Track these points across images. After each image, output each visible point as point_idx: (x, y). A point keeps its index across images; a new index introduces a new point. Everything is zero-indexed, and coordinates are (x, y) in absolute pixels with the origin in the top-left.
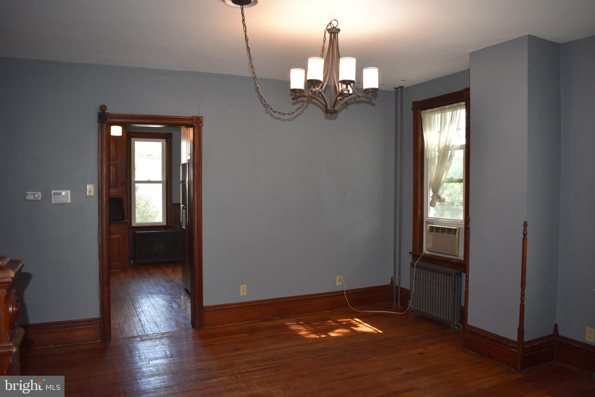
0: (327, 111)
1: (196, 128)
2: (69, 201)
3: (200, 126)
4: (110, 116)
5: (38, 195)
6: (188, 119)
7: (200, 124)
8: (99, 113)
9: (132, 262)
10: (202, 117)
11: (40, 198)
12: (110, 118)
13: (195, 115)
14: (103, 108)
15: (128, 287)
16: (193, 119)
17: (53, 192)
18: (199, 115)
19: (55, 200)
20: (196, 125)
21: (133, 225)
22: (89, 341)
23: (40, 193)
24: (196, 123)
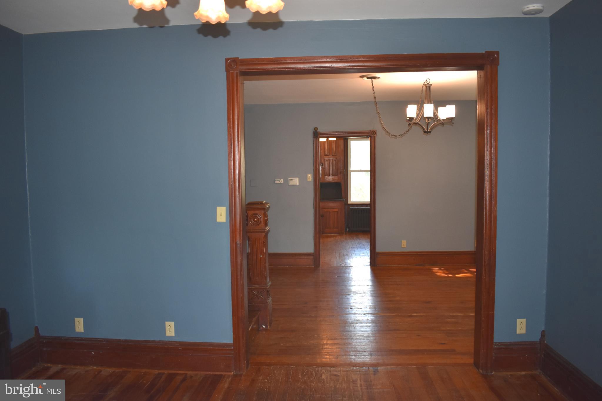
0: (425, 132)
1: (373, 138)
2: (298, 184)
3: (375, 136)
4: (320, 133)
5: (282, 181)
6: (367, 132)
7: (375, 134)
8: (313, 132)
9: (347, 230)
10: (376, 130)
11: (282, 182)
12: (320, 135)
13: (372, 129)
14: (316, 129)
15: (339, 244)
16: (370, 132)
17: (289, 178)
18: (375, 129)
19: (291, 183)
20: (372, 136)
21: (349, 202)
22: (307, 266)
23: (282, 179)
24: (372, 134)
